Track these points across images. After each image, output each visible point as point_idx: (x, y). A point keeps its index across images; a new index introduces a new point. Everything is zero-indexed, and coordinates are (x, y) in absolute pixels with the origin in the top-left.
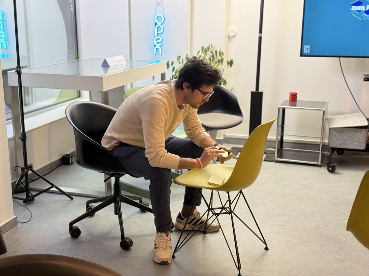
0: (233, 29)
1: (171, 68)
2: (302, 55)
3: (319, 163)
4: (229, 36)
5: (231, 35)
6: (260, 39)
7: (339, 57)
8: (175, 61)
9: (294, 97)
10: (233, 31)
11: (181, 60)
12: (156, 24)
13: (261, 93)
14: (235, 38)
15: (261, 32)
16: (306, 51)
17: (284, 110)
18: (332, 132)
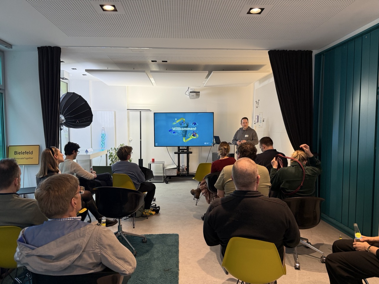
0: (131, 138)
1: (109, 152)
2: (155, 146)
3: (163, 181)
4: (130, 141)
5: (130, 140)
6: (141, 141)
7: (167, 147)
8: (110, 149)
9: (153, 160)
10: (131, 139)
11: (112, 149)
12: (102, 137)
13: (142, 159)
14: (132, 141)
15: (141, 139)
16: (156, 145)
17: (150, 164)
18: (166, 170)
